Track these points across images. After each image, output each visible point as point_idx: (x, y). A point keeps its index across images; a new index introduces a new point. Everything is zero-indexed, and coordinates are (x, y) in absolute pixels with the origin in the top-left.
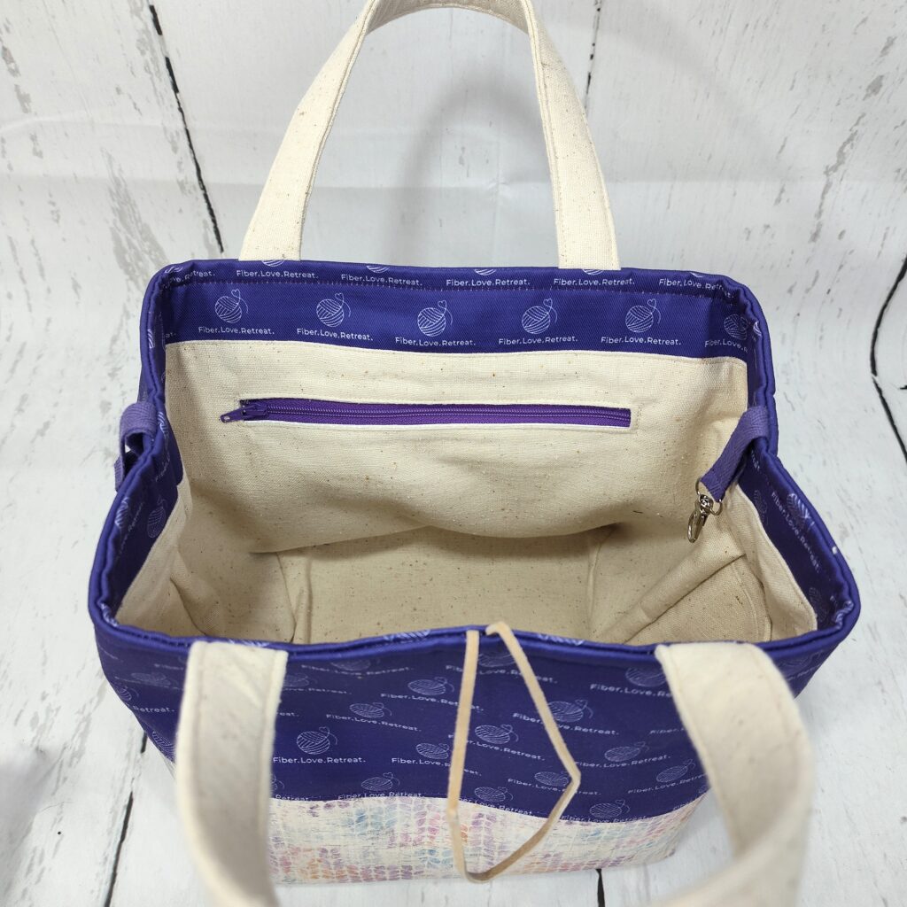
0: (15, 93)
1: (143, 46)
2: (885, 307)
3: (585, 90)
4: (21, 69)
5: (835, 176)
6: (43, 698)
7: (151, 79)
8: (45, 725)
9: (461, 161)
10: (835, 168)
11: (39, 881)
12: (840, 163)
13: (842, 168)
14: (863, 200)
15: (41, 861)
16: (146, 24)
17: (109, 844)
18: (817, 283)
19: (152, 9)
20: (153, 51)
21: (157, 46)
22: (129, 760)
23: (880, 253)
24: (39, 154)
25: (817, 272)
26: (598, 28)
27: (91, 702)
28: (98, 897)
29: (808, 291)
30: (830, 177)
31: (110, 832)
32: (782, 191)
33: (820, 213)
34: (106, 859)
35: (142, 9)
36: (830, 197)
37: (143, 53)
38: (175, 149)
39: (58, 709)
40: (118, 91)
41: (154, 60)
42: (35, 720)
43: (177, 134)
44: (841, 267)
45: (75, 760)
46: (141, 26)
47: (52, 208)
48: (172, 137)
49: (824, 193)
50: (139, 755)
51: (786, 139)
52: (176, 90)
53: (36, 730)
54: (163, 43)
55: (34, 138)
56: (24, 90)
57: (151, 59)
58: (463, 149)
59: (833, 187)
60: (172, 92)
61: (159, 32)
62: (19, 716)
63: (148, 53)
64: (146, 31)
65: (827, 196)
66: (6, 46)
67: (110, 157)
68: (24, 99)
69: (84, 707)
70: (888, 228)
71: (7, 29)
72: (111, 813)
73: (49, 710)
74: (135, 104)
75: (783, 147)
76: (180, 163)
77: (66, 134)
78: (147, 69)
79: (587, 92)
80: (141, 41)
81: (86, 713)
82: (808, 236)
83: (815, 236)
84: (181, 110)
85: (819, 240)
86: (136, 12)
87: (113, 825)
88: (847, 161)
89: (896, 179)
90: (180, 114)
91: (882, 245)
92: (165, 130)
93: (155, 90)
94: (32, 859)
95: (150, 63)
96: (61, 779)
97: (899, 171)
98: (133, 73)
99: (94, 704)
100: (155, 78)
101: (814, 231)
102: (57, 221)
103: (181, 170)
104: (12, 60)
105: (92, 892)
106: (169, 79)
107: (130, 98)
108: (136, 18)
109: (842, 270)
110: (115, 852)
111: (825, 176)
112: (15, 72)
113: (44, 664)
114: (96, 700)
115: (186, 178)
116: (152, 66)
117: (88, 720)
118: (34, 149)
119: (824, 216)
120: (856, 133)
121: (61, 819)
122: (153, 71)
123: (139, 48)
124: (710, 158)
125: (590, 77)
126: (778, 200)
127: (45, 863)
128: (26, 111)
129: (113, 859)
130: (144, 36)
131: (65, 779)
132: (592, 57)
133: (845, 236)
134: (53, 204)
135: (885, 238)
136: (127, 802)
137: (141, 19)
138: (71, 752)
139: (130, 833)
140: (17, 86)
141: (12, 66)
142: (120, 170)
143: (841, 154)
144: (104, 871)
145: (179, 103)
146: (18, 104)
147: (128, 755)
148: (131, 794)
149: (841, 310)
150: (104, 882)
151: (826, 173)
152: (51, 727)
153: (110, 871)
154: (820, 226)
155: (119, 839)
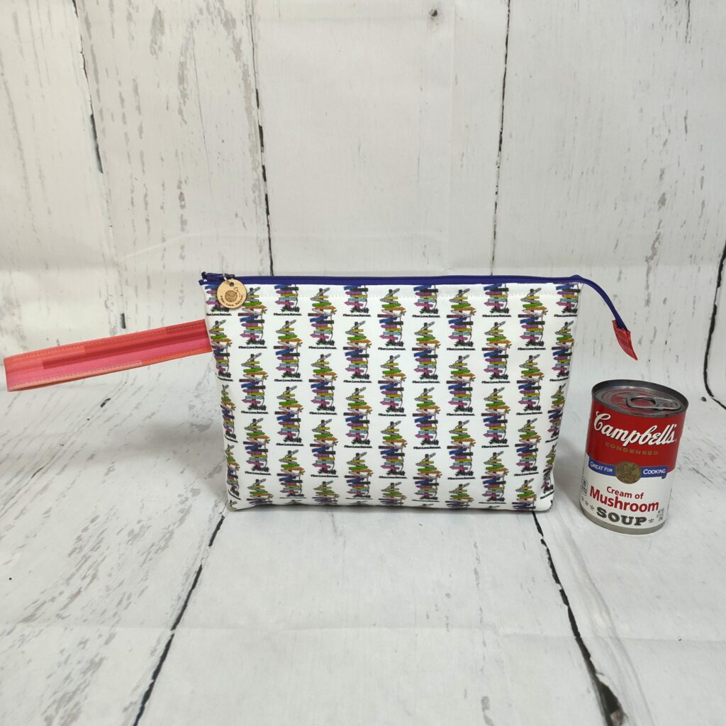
0: (179, 220)
1: (255, 188)
2: (707, 353)
3: (494, 211)
4: (187, 206)
5: (652, 262)
6: (139, 522)
7: (256, 207)
8: (138, 534)
9: (424, 254)
10: (652, 258)
11: (126, 608)
12: (654, 254)
13: (656, 258)
14: (674, 278)
15: (128, 598)
16: (258, 176)
17: (183, 591)
18: (656, 337)
19: (263, 167)
20: (260, 190)
21: (262, 187)
22: (200, 550)
23: (693, 313)
24: (182, 257)
25: (655, 328)
26: (499, 177)
27: (174, 524)
28: (171, 616)
29: (652, 342)
30: (650, 264)
31: (183, 585)
32: (621, 273)
33: (648, 287)
34: (180, 598)
35: (258, 167)
36: (651, 275)
37: (254, 192)
38: (261, 251)
39: (149, 527)
40: (236, 215)
41: (259, 196)
42: (131, 532)
43: (264, 240)
44: (670, 324)
45: (159, 551)
46: (256, 177)
47: (181, 294)
48: (261, 243)
49: (648, 273)
50: (208, 547)
51: (618, 240)
52: (268, 213)
53: (131, 537)
54: (266, 186)
55: (182, 248)
56: (184, 218)
57: (258, 196)
58: (425, 246)
59: (652, 270)
60: (266, 215)
61: (265, 180)
62: (121, 531)
63: (257, 193)
64: (258, 180)
65: (649, 275)
66: (182, 191)
67: (223, 258)
68: (183, 222)
69: (169, 526)
70: (695, 297)
71: (186, 182)
72: (185, 574)
73: (142, 528)
74: (244, 223)
75: (617, 245)
76: (262, 260)
77: (202, 244)
78: (254, 202)
79: (495, 213)
80: (254, 185)
81: (170, 529)
82: (643, 303)
83: (648, 302)
84: (268, 226)
85: (651, 305)
86: (255, 169)
87: (187, 581)
88: (658, 253)
89: (691, 262)
90: (267, 228)
91: (694, 308)
92: (257, 238)
93: (257, 214)
94: (122, 598)
95: (257, 198)
96: (148, 560)
97: (691, 256)
98: (246, 204)
99: (176, 525)
100: (258, 208)
101: (647, 298)
102: (181, 304)
103: (261, 264)
104: (183, 200)
105: (167, 614)
106: (265, 207)
107: (242, 219)
108: (254, 172)
109: (671, 326)
110: (187, 594)
111: (646, 263)
112: (183, 207)
113: (142, 508)
114: (178, 523)
115: (264, 269)
116: (257, 200)
117: (172, 533)
118: (181, 255)
119: (650, 289)
120: (659, 234)
121: (146, 579)
122: (257, 203)
123: (252, 189)
124: (572, 252)
125: (496, 204)
126: (619, 279)
127: (131, 600)
128: (183, 230)
129: (185, 597)
130: (257, 183)
131: (151, 559)
132: (497, 193)
133: (668, 302)
134: (182, 291)
135: (694, 303)
136: (198, 569)
137: (257, 173)
138: (157, 548)
139: (199, 585)
140: (182, 215)
141: (183, 203)
142: (227, 266)
143: (653, 248)
144: (178, 604)
145: (268, 222)
146: (180, 226)
147: (199, 547)
148: (201, 566)
149: (677, 357)
150: (177, 608)
151: (647, 261)
152: (143, 535)
153: (182, 603)
154: (649, 295)
155: (190, 588)
